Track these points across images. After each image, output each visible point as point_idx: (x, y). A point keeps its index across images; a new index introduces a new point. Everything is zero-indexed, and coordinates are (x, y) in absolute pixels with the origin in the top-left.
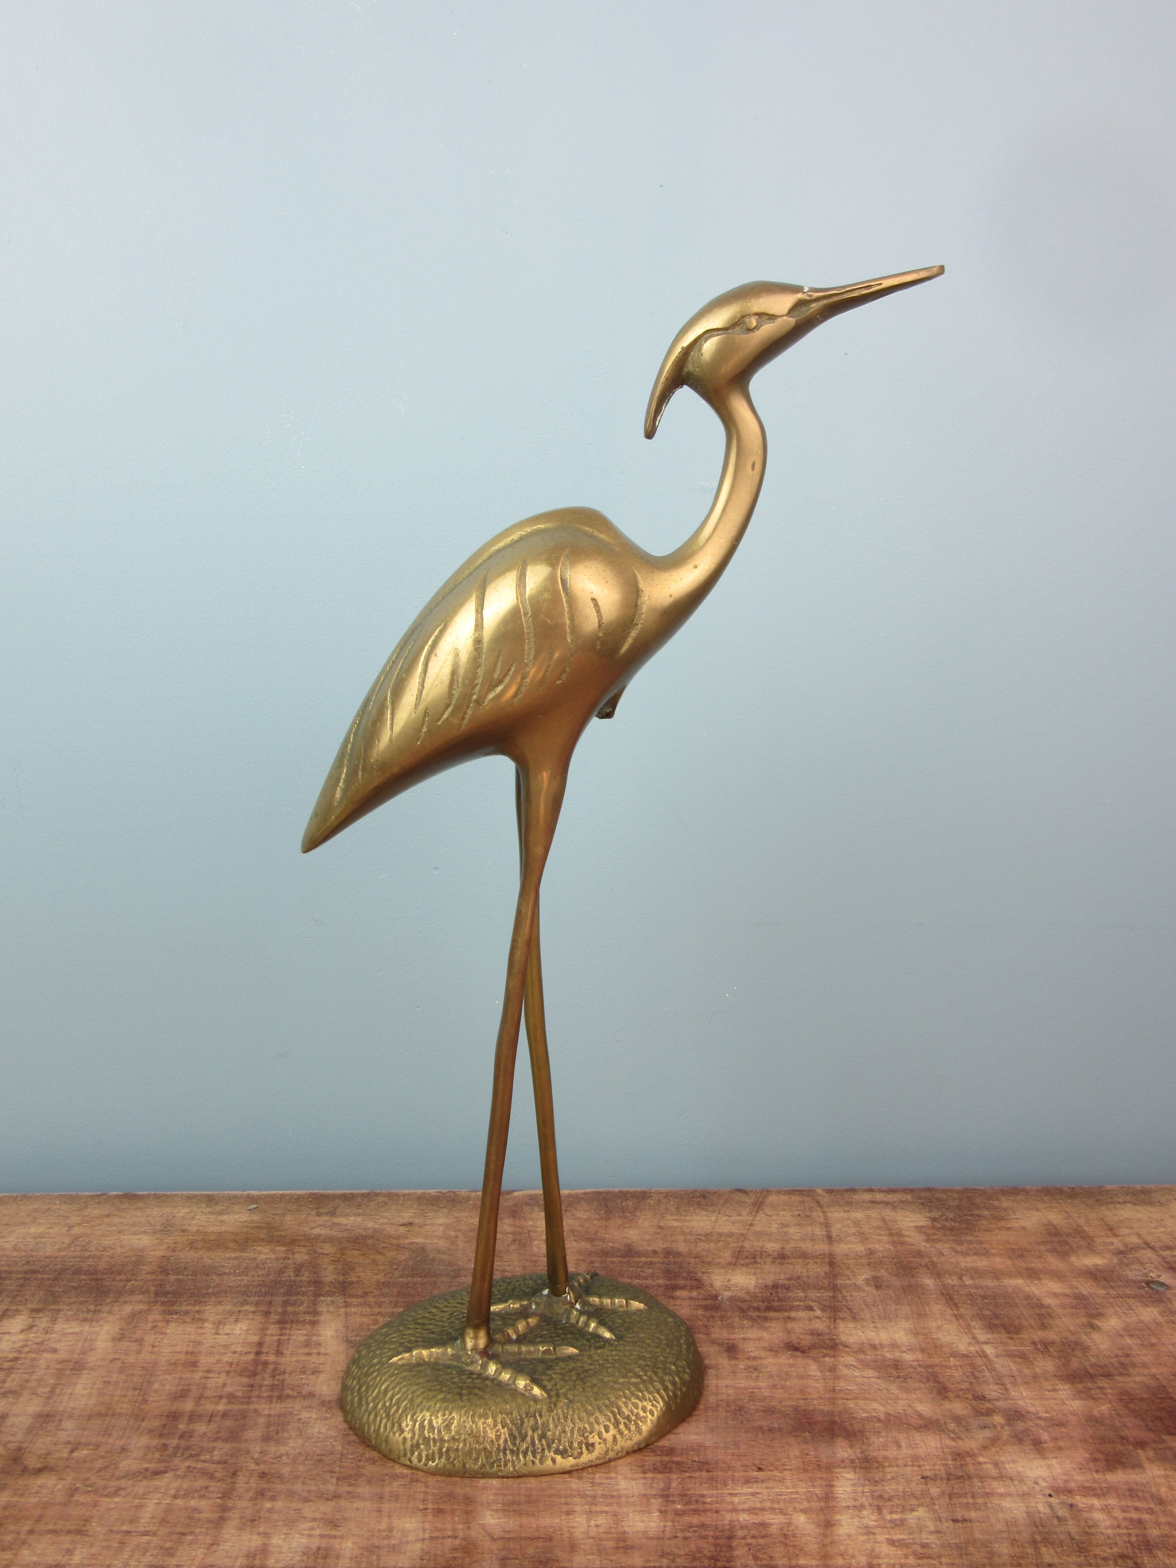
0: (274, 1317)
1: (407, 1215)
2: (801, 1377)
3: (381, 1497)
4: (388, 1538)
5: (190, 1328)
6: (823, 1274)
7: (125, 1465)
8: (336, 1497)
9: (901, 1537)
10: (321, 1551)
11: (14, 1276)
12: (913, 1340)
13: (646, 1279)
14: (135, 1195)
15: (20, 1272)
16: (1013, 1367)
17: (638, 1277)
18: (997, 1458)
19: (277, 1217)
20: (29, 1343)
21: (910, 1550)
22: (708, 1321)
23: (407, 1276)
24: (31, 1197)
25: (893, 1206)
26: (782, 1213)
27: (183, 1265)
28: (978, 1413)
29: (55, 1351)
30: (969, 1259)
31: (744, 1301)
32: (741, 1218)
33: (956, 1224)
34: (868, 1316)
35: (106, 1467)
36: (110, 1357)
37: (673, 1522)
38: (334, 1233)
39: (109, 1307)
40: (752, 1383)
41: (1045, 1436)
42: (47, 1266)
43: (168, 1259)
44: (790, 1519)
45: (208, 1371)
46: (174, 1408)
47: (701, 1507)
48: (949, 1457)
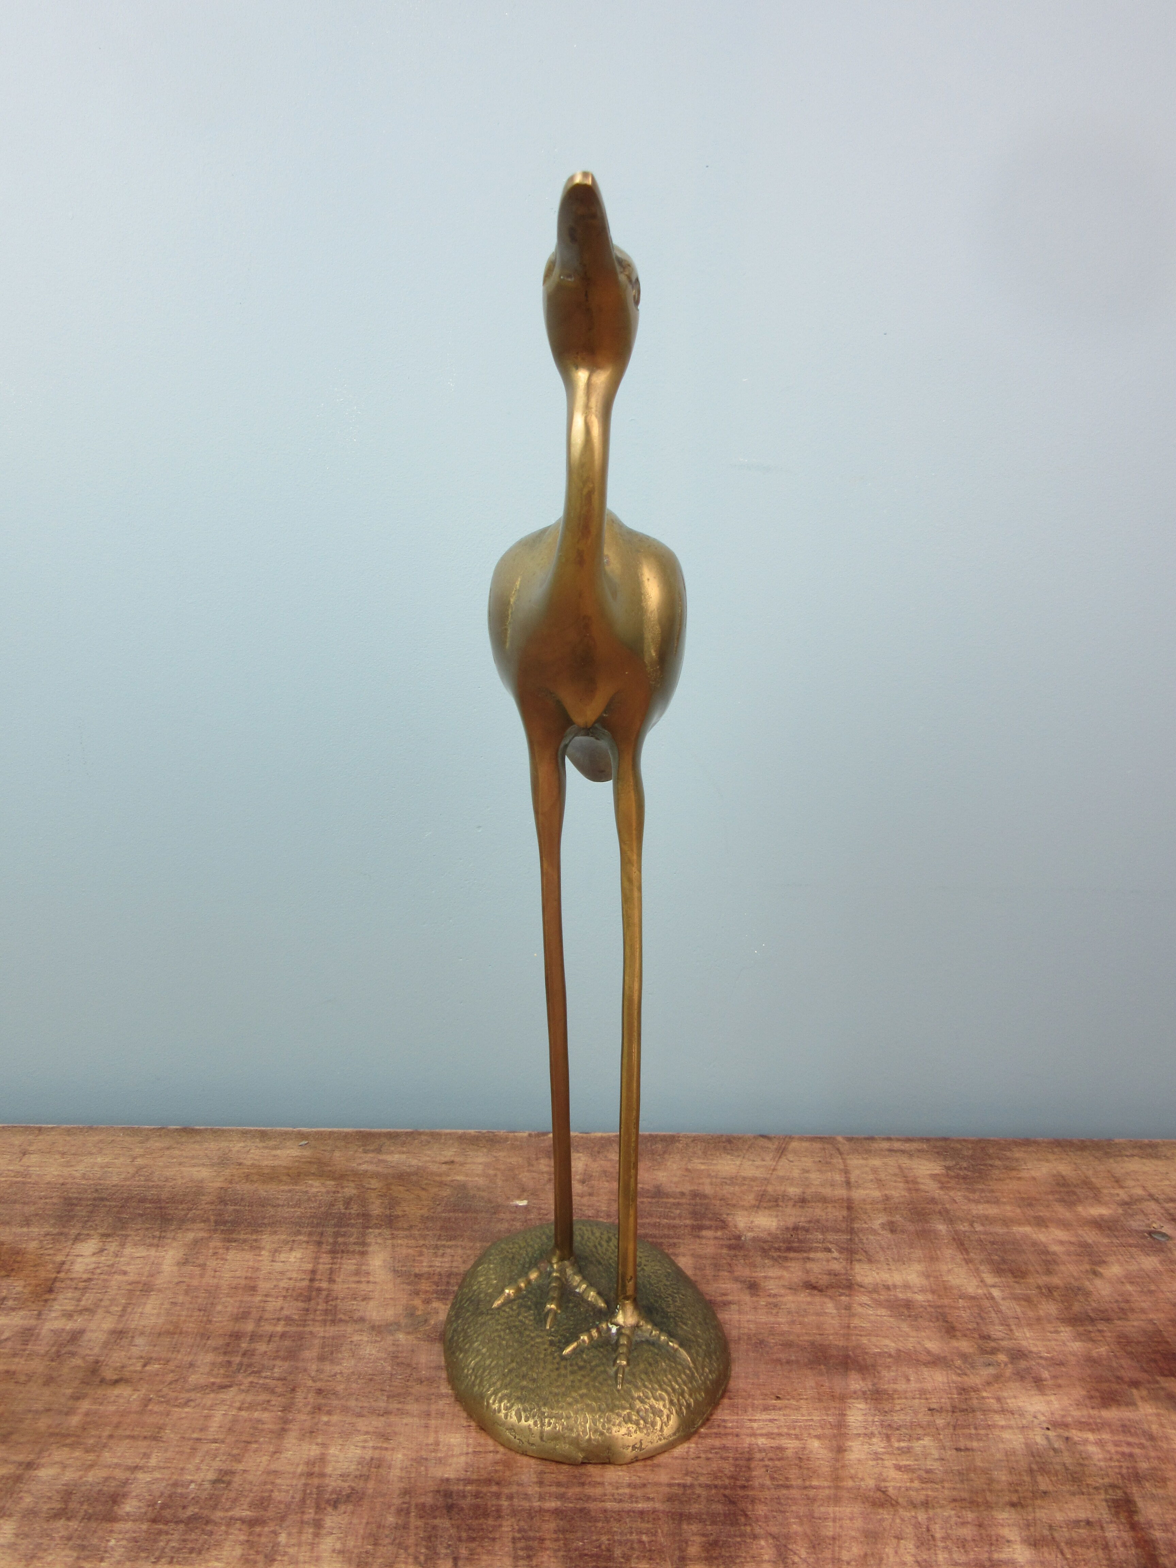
0: (326, 1247)
1: (449, 1153)
2: (818, 1314)
3: (428, 1415)
4: (435, 1451)
5: (249, 1256)
6: (841, 1218)
7: (193, 1379)
8: (387, 1413)
9: (908, 1463)
10: (374, 1461)
11: (84, 1203)
12: (925, 1282)
13: (674, 1219)
14: (193, 1130)
15: (89, 1200)
16: (1018, 1309)
17: (667, 1217)
18: (999, 1393)
19: (327, 1154)
20: (101, 1265)
21: (915, 1475)
22: (732, 1259)
23: (449, 1211)
24: (96, 1129)
25: (910, 1155)
26: (803, 1159)
27: (239, 1197)
28: (983, 1351)
29: (125, 1273)
30: (980, 1207)
31: (765, 1242)
32: (764, 1163)
33: (969, 1173)
34: (882, 1259)
35: (177, 1381)
36: (176, 1280)
37: (697, 1444)
38: (380, 1169)
39: (173, 1234)
40: (772, 1319)
41: (1046, 1374)
42: (114, 1194)
43: (226, 1190)
44: (804, 1444)
45: (266, 1296)
46: (236, 1329)
47: (722, 1430)
48: (955, 1391)
